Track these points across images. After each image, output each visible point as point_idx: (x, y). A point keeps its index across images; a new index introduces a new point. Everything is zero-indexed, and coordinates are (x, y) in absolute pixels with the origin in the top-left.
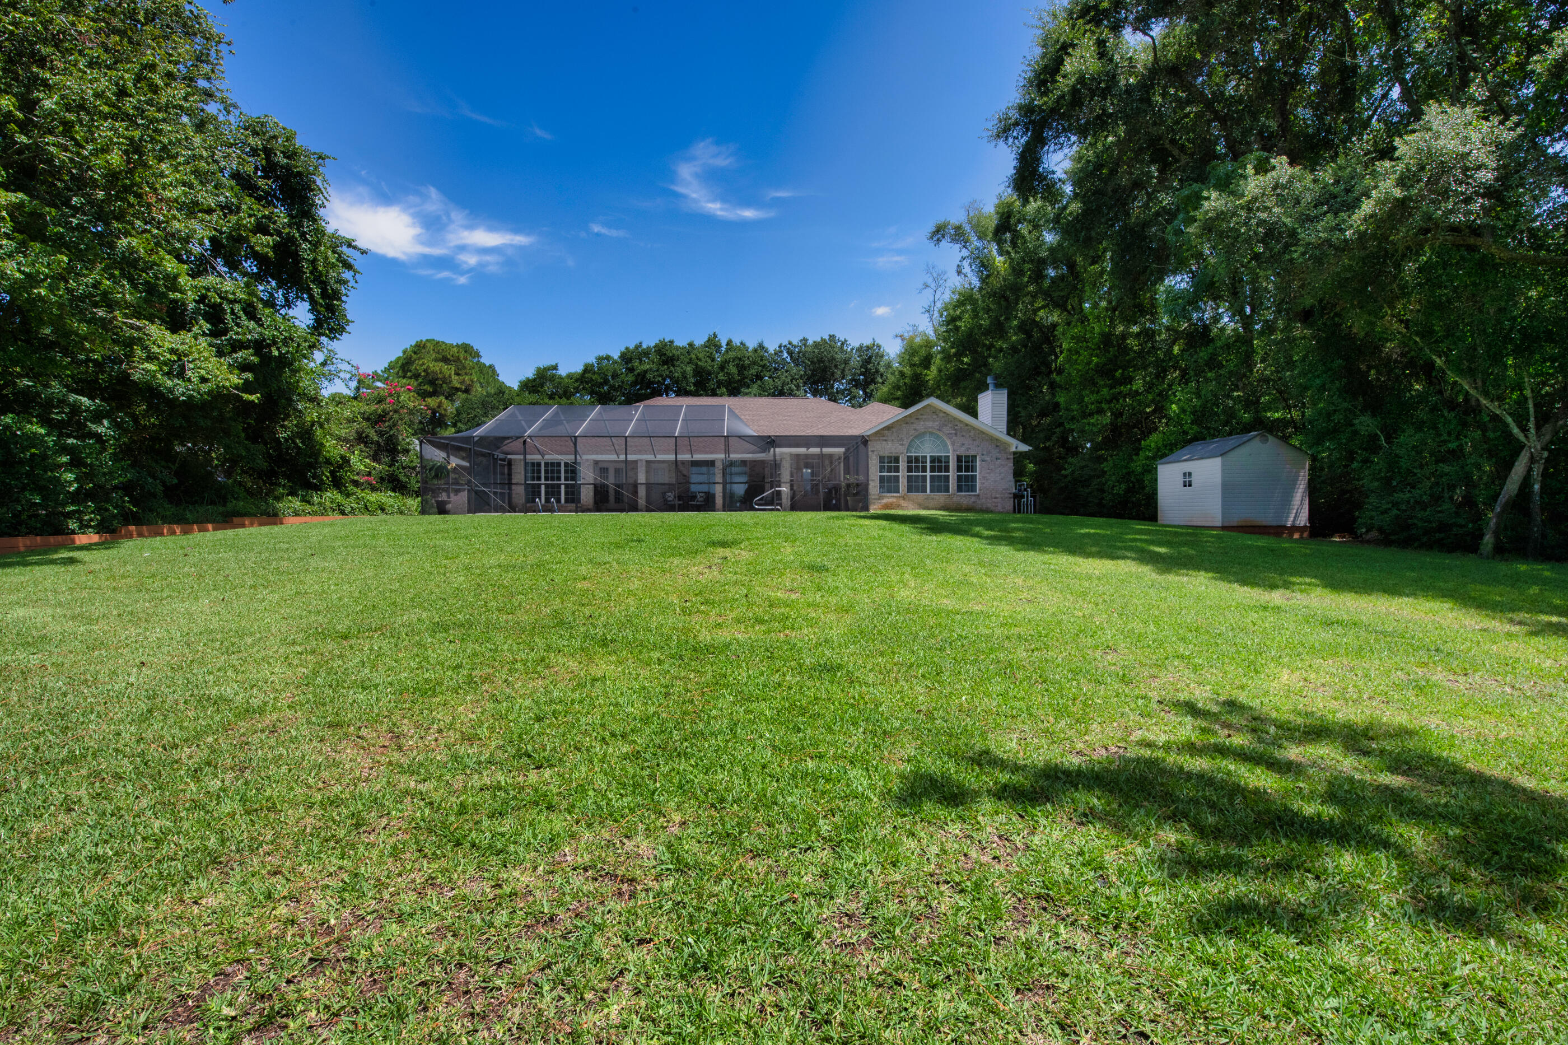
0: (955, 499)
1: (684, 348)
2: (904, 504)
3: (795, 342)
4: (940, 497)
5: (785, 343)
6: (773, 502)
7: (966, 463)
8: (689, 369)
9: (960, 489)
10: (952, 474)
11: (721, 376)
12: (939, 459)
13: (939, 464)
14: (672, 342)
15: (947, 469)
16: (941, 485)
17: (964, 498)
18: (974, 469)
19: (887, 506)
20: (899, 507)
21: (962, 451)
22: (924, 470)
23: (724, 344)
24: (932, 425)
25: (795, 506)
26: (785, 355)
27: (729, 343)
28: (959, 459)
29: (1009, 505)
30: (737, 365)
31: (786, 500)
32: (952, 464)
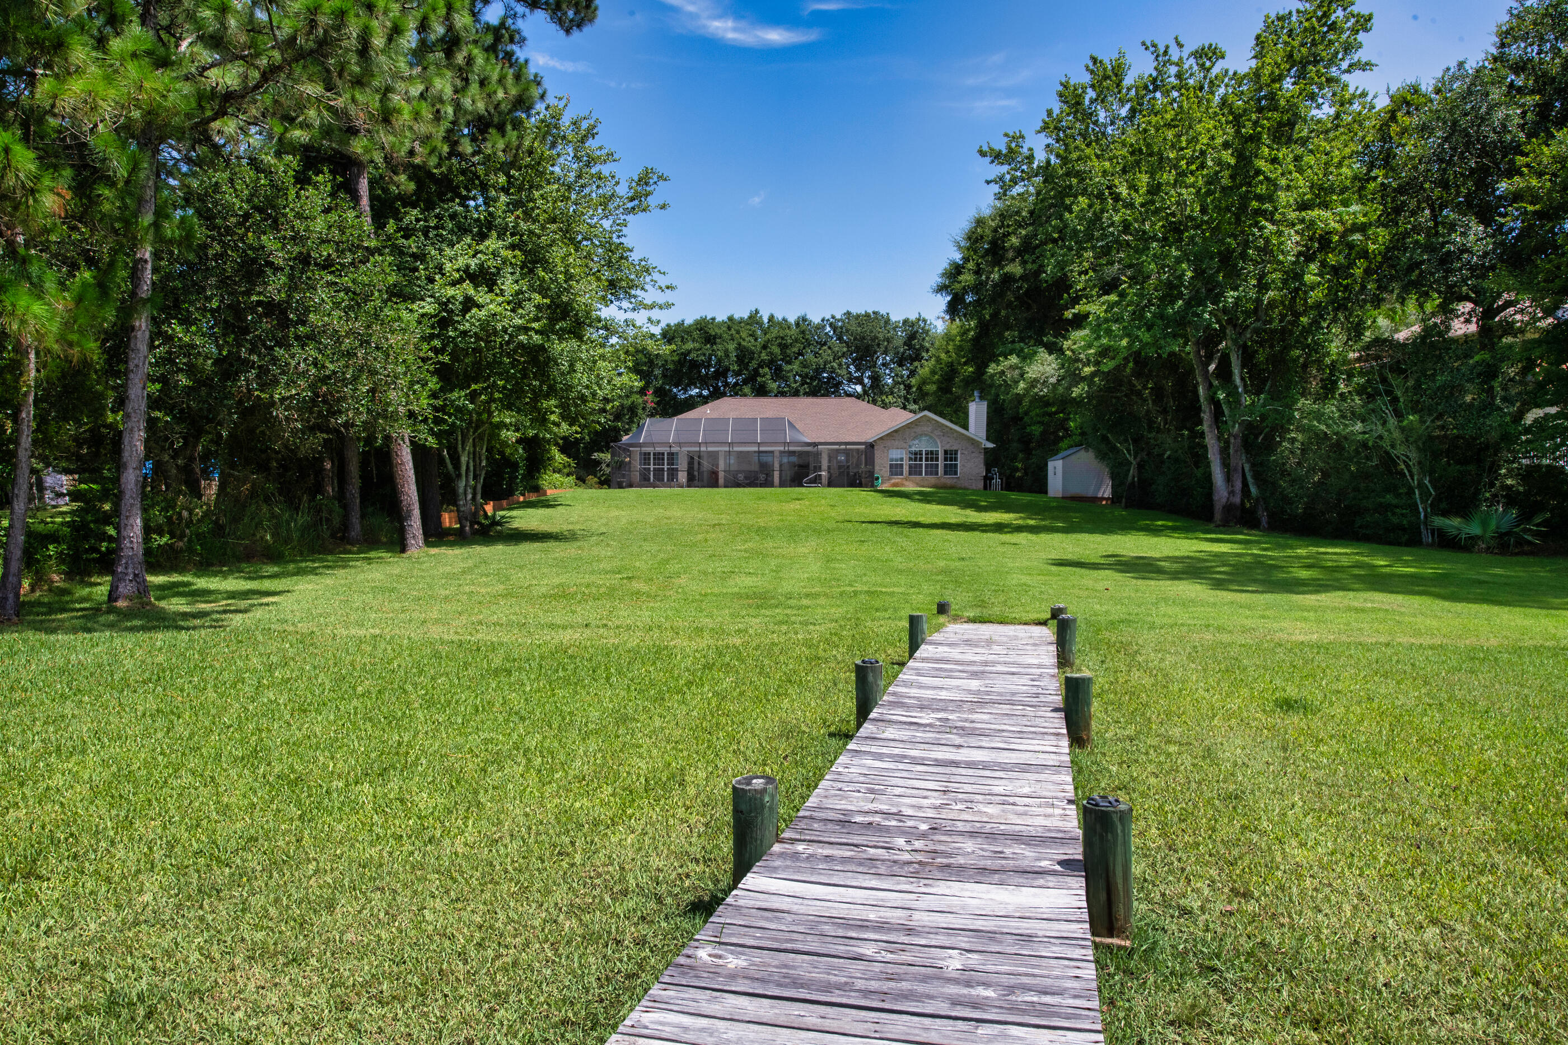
0: (943, 480)
1: (724, 322)
2: (907, 483)
3: (838, 317)
4: (932, 479)
5: (828, 317)
6: (816, 481)
7: (950, 455)
8: (731, 347)
9: (946, 473)
10: (941, 463)
11: (764, 356)
12: (932, 452)
13: (932, 456)
14: (713, 319)
15: (937, 459)
16: (932, 470)
17: (949, 480)
18: (956, 459)
19: (894, 485)
20: (903, 485)
21: (947, 447)
22: (921, 460)
23: (766, 320)
24: (927, 429)
25: (830, 484)
26: (828, 329)
27: (771, 318)
28: (946, 452)
29: (981, 485)
30: (780, 345)
31: (825, 480)
32: (941, 456)
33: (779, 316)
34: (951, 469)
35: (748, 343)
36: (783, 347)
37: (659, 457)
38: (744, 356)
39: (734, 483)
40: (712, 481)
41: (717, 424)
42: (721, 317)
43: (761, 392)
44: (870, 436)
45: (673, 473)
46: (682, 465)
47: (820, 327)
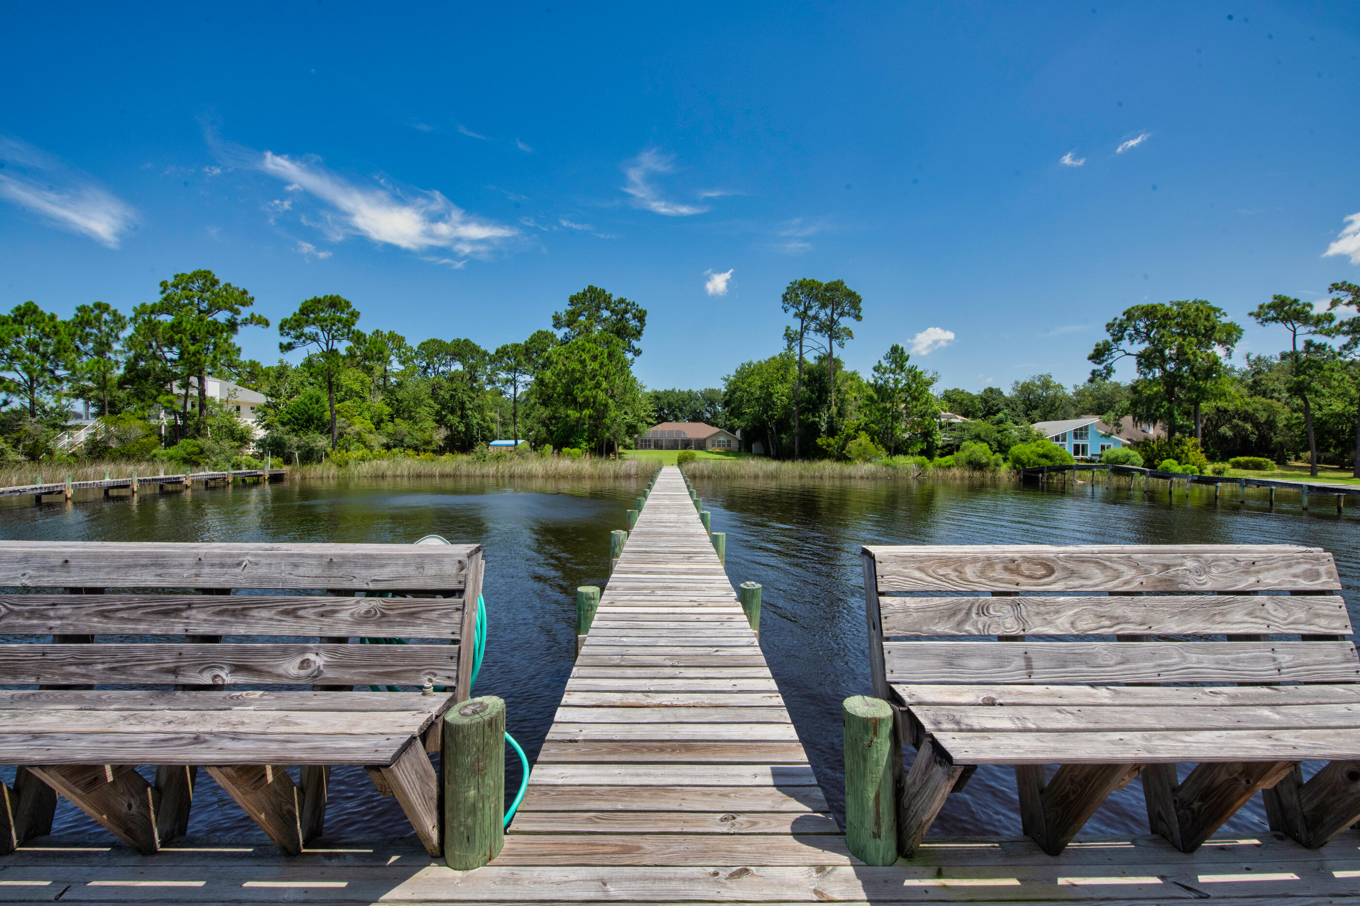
0: (725, 449)
2: (717, 449)
4: (723, 448)
6: (690, 448)
10: (726, 444)
12: (724, 441)
16: (723, 446)
18: (730, 442)
19: (713, 450)
20: (715, 450)
22: (721, 442)
24: (723, 434)
26: (699, 394)
28: (728, 440)
29: (737, 450)
31: (692, 448)
33: (682, 390)
34: (729, 445)
35: (672, 400)
36: (683, 401)
37: (646, 441)
38: (670, 405)
39: (668, 448)
40: (661, 448)
41: (663, 432)
42: (662, 390)
43: (677, 419)
44: (705, 436)
45: (650, 446)
46: (652, 444)
47: (696, 394)
